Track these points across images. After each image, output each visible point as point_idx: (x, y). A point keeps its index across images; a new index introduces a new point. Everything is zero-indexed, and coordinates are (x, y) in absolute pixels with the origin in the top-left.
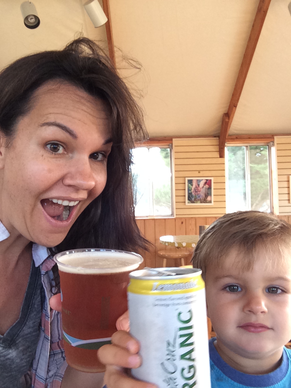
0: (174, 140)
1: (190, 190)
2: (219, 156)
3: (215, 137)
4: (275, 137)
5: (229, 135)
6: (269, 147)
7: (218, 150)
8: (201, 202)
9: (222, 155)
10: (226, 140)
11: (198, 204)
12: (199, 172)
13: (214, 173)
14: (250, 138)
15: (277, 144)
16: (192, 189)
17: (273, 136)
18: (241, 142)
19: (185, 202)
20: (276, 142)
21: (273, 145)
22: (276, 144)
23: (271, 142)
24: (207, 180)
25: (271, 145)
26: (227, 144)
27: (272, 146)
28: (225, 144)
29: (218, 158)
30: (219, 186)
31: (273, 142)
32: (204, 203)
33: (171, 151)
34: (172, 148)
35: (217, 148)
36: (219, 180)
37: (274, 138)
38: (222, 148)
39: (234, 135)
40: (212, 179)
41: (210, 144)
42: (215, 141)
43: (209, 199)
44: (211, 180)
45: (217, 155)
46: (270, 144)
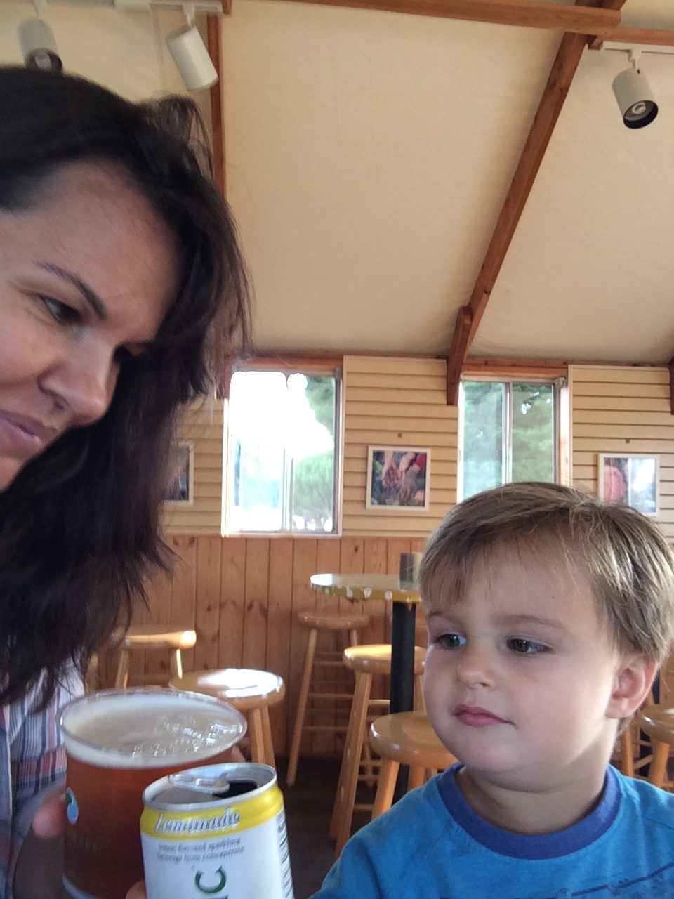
0: (346, 359)
1: (378, 475)
2: (445, 402)
3: (438, 357)
4: (571, 367)
5: (469, 357)
6: (556, 387)
7: (444, 387)
8: (402, 504)
9: (452, 400)
10: (463, 367)
11: (395, 508)
12: (400, 435)
13: (432, 439)
14: (514, 365)
15: (574, 382)
16: (381, 473)
17: (565, 363)
18: (496, 374)
19: (364, 502)
20: (571, 378)
21: (566, 384)
22: (572, 383)
23: (562, 376)
24: (417, 454)
25: (561, 383)
26: (465, 375)
27: (563, 386)
28: (459, 376)
29: (443, 404)
30: (442, 468)
31: (566, 377)
32: (408, 505)
33: (338, 383)
34: (342, 377)
35: (441, 384)
36: (444, 454)
37: (567, 368)
38: (453, 384)
39: (481, 357)
40: (429, 452)
41: (426, 374)
42: (438, 367)
43: (419, 496)
44: (425, 455)
45: (442, 398)
46: (559, 381)
